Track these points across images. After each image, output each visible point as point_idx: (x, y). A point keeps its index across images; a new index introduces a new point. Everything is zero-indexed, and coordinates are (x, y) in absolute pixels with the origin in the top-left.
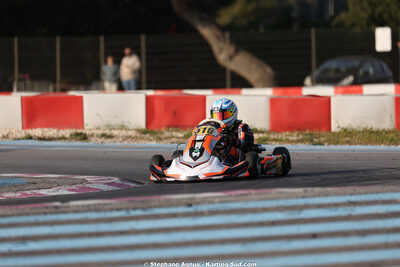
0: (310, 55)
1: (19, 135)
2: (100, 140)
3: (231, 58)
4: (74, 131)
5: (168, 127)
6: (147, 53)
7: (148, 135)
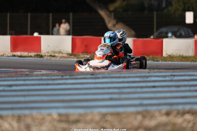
0: (153, 25)
1: (9, 55)
2: (49, 58)
3: (114, 26)
4: (36, 54)
5: (83, 52)
6: (73, 22)
7: (72, 56)
